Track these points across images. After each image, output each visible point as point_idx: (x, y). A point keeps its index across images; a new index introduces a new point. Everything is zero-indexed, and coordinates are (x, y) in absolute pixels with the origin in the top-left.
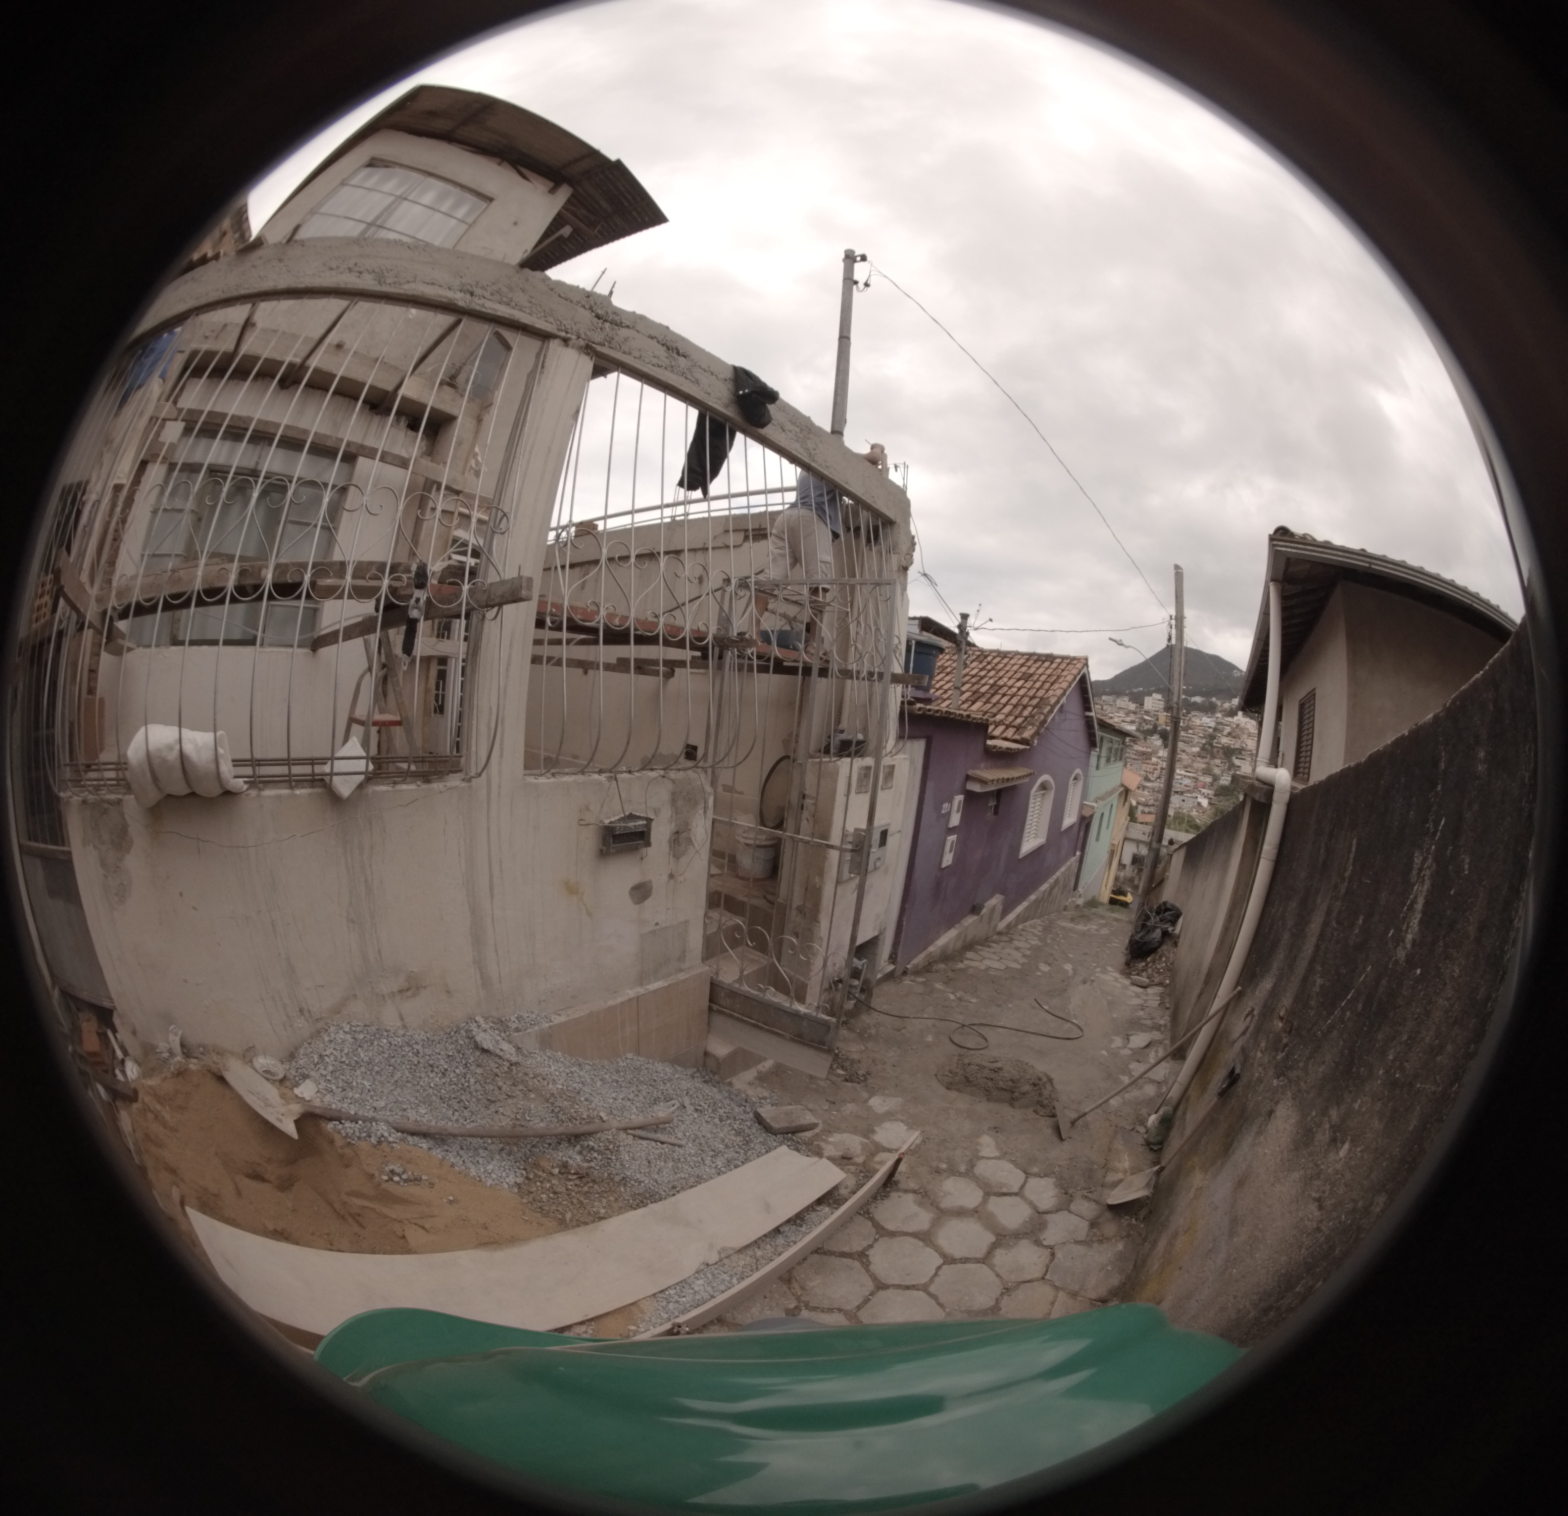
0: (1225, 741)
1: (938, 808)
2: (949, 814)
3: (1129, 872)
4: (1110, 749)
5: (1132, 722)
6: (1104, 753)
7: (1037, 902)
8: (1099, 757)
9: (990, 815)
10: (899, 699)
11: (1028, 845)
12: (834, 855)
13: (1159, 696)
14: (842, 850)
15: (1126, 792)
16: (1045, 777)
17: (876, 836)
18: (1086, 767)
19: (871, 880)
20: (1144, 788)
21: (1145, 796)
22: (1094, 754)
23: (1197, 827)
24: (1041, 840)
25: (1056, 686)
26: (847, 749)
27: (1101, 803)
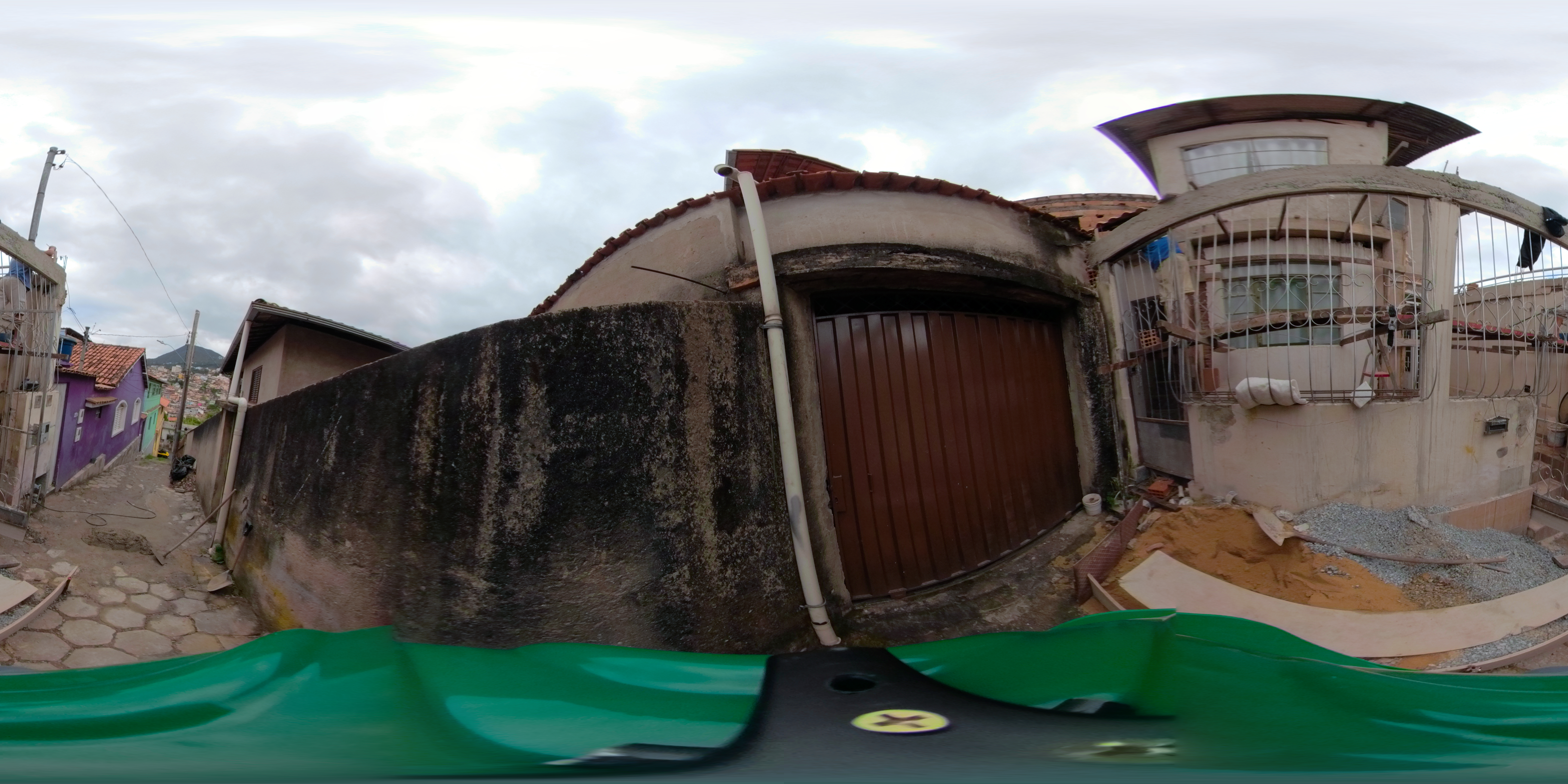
0: (212, 386)
1: (72, 415)
2: (78, 417)
3: (166, 442)
4: (154, 389)
5: (165, 377)
6: (151, 391)
7: (122, 457)
8: (149, 392)
9: (97, 418)
10: (55, 366)
11: (116, 431)
12: (24, 436)
13: (180, 366)
14: (28, 434)
15: (163, 407)
16: (123, 401)
17: (44, 428)
18: (142, 397)
19: (42, 448)
20: (171, 406)
21: (171, 409)
22: (146, 391)
23: (198, 423)
24: (122, 429)
25: (129, 361)
26: (30, 388)
27: (150, 413)
